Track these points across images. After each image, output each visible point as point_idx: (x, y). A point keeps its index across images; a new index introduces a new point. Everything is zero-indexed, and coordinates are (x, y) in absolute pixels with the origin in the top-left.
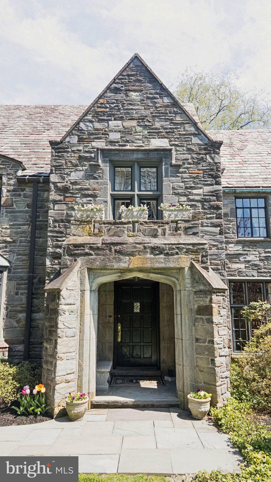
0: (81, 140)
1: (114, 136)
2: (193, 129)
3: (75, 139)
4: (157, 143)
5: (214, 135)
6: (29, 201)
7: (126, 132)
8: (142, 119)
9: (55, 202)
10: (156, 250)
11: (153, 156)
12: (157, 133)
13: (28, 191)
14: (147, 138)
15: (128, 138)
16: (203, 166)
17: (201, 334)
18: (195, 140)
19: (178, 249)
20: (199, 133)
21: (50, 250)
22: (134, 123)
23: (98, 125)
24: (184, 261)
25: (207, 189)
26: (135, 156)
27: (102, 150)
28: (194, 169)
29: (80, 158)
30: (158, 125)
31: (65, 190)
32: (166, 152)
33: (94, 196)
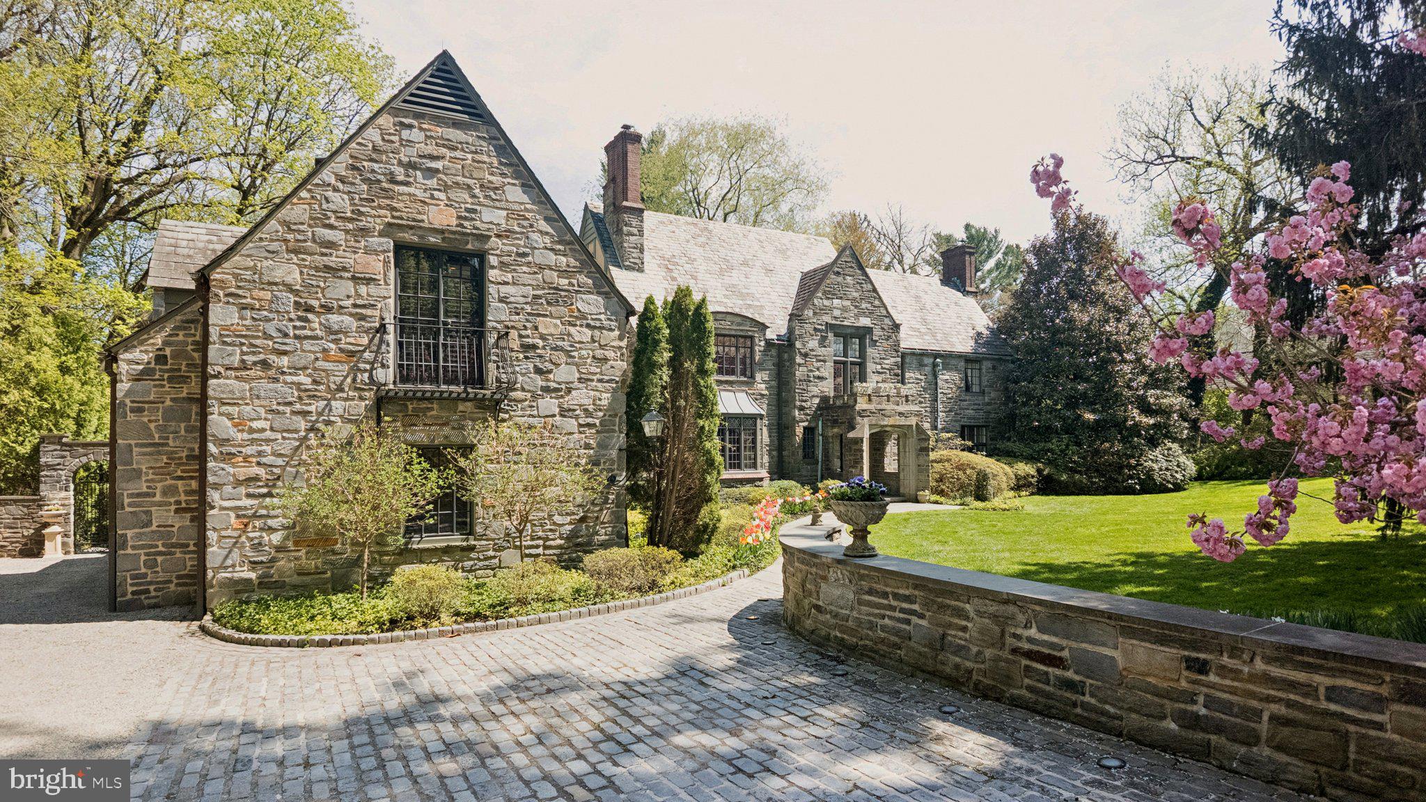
0: (815, 314)
1: (837, 313)
2: (884, 312)
3: (811, 313)
4: (865, 322)
5: (898, 318)
6: (775, 360)
7: (844, 309)
8: (854, 300)
9: (800, 365)
10: (901, 414)
11: (861, 331)
12: (863, 313)
13: (774, 352)
14: (857, 316)
15: (846, 315)
16: (891, 342)
17: (922, 461)
18: (887, 321)
19: (911, 413)
20: (889, 316)
21: (798, 403)
22: (848, 303)
23: (826, 303)
24: (913, 421)
25: (893, 360)
26: (849, 331)
27: (831, 325)
28: (885, 343)
29: (815, 329)
30: (864, 306)
31: (806, 355)
32: (869, 330)
33: (824, 361)
